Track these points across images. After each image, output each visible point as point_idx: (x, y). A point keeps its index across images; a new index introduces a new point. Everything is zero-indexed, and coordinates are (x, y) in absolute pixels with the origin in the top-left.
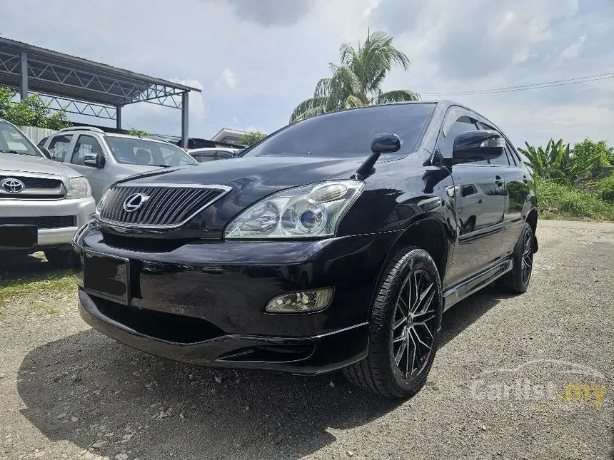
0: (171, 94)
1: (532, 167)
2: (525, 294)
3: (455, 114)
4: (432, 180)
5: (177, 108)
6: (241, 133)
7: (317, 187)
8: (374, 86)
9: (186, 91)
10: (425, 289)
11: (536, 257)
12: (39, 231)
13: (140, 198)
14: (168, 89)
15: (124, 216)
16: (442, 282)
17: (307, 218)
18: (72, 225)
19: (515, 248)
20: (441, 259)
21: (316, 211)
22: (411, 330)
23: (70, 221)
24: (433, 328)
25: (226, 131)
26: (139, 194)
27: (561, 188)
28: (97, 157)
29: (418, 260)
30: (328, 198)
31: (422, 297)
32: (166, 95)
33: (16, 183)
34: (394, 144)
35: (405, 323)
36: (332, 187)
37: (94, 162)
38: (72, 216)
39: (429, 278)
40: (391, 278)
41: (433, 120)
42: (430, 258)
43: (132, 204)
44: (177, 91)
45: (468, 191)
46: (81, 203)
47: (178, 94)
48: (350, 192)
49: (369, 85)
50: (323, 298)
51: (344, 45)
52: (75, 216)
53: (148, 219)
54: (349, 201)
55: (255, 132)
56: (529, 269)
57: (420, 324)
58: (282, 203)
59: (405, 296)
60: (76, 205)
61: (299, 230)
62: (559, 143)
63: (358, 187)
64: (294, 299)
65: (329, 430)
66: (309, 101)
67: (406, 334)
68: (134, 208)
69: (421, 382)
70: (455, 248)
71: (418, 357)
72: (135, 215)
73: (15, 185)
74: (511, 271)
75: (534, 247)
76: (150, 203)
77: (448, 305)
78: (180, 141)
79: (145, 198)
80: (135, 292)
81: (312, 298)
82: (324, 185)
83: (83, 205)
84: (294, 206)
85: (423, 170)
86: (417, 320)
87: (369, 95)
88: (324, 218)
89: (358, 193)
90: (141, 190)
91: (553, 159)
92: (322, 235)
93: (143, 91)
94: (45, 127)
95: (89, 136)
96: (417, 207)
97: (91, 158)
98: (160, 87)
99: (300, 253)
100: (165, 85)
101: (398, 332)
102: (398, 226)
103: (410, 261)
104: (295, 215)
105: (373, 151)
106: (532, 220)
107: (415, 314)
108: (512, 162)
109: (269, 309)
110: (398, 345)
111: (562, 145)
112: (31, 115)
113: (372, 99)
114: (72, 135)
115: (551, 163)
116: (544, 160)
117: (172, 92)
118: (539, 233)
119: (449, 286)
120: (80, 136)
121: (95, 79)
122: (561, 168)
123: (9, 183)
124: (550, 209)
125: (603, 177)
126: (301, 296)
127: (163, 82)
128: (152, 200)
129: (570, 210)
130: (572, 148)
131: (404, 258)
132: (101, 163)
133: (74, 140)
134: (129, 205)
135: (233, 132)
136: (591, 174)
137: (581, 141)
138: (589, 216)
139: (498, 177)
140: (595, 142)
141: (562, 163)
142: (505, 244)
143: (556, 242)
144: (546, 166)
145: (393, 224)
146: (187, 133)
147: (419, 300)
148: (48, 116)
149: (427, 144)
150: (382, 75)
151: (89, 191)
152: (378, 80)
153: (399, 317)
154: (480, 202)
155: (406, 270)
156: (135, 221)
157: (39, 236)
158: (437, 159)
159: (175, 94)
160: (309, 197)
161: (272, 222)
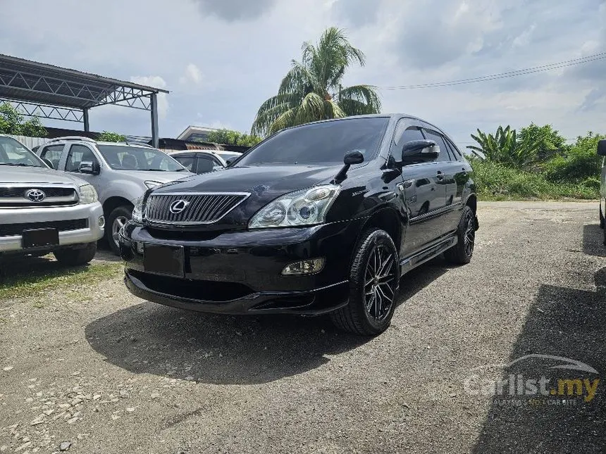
0: (139, 96)
1: (484, 152)
2: (469, 264)
3: (404, 125)
4: (388, 178)
5: (147, 109)
6: (208, 130)
7: (309, 191)
8: (334, 82)
9: (154, 93)
10: (385, 259)
11: (478, 234)
12: (60, 233)
13: (182, 204)
14: (136, 91)
15: (171, 217)
16: (398, 254)
17: (305, 212)
18: (85, 227)
19: (458, 226)
20: (397, 237)
21: (310, 207)
22: (377, 288)
23: (82, 223)
24: (394, 286)
25: (193, 128)
26: (181, 201)
27: (511, 171)
28: (93, 165)
29: (380, 238)
30: (316, 198)
31: (384, 265)
32: (133, 97)
33: (39, 193)
34: (360, 157)
35: (373, 283)
36: (319, 190)
37: (91, 169)
38: (85, 219)
39: (389, 250)
40: (361, 251)
41: (388, 129)
42: (388, 236)
43: (177, 207)
44: (145, 93)
45: (421, 182)
46: (90, 207)
47: (145, 96)
48: (332, 192)
49: (330, 81)
50: (318, 264)
51: (305, 44)
52: (87, 219)
53: (191, 218)
54: (332, 199)
55: (222, 129)
56: (471, 244)
57: (384, 283)
58: (286, 202)
59: (372, 263)
60: (88, 209)
61: (299, 220)
62: (508, 128)
63: (337, 189)
64: (298, 266)
65: (325, 356)
66: (274, 98)
67: (374, 290)
68: (178, 211)
69: (386, 325)
70: (408, 228)
71: (383, 307)
72: (180, 216)
73: (38, 195)
74: (456, 246)
75: (476, 225)
76: (192, 206)
77: (404, 272)
78: (151, 141)
79: (186, 203)
80: (188, 269)
81: (311, 265)
82: (314, 189)
83: (93, 209)
84: (294, 205)
85: (381, 173)
86: (381, 281)
87: (330, 91)
88: (316, 212)
89: (337, 193)
90: (181, 197)
91: (502, 145)
92: (315, 223)
93: (109, 93)
94: (19, 134)
95: (82, 145)
96: (378, 199)
97: (86, 166)
98: (128, 90)
99: (301, 236)
100: (133, 87)
101: (369, 288)
102: (365, 214)
103: (374, 239)
104: (295, 210)
105: (346, 164)
106: (472, 203)
107: (380, 276)
108: (452, 157)
109: (284, 273)
110: (369, 297)
111: (510, 131)
112: (5, 123)
113: (334, 95)
114: (64, 145)
115: (500, 148)
116: (494, 145)
117: (140, 94)
118: (479, 214)
119: (404, 257)
120: (72, 145)
121: (64, 83)
122: (509, 152)
123: (33, 193)
124: (501, 191)
125: (548, 159)
126: (303, 264)
127: (130, 85)
128: (193, 204)
129: (519, 192)
130: (518, 133)
131: (370, 236)
132: (96, 170)
133: (67, 149)
134: (174, 208)
135: (199, 129)
136: (538, 157)
137: (527, 126)
138: (535, 195)
139: (439, 172)
140: (540, 126)
141: (510, 148)
142: (450, 223)
143: (504, 221)
144: (496, 151)
145: (362, 213)
146: (157, 134)
147: (382, 266)
148: (22, 123)
149: (384, 152)
150: (341, 71)
151: (96, 197)
152: (338, 76)
153: (369, 278)
154: (433, 189)
155: (371, 246)
156: (181, 220)
157: (60, 238)
158: (391, 163)
159: (143, 95)
160: (304, 198)
161: (280, 215)
